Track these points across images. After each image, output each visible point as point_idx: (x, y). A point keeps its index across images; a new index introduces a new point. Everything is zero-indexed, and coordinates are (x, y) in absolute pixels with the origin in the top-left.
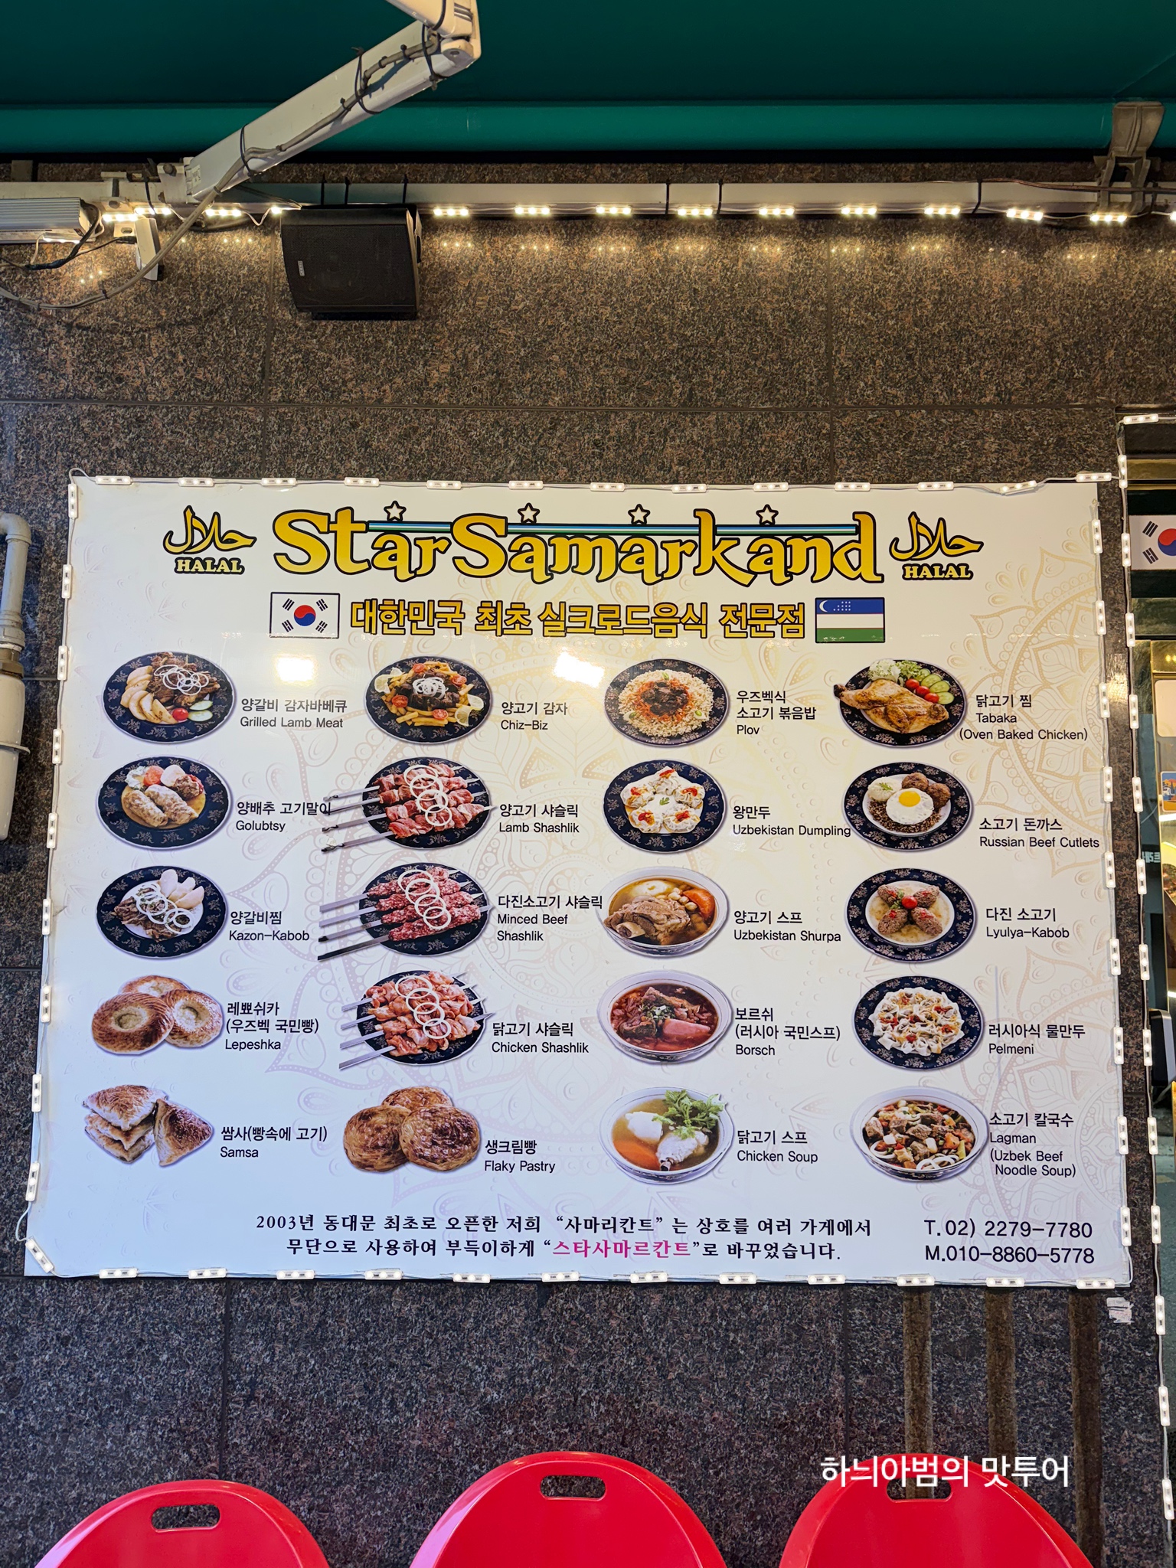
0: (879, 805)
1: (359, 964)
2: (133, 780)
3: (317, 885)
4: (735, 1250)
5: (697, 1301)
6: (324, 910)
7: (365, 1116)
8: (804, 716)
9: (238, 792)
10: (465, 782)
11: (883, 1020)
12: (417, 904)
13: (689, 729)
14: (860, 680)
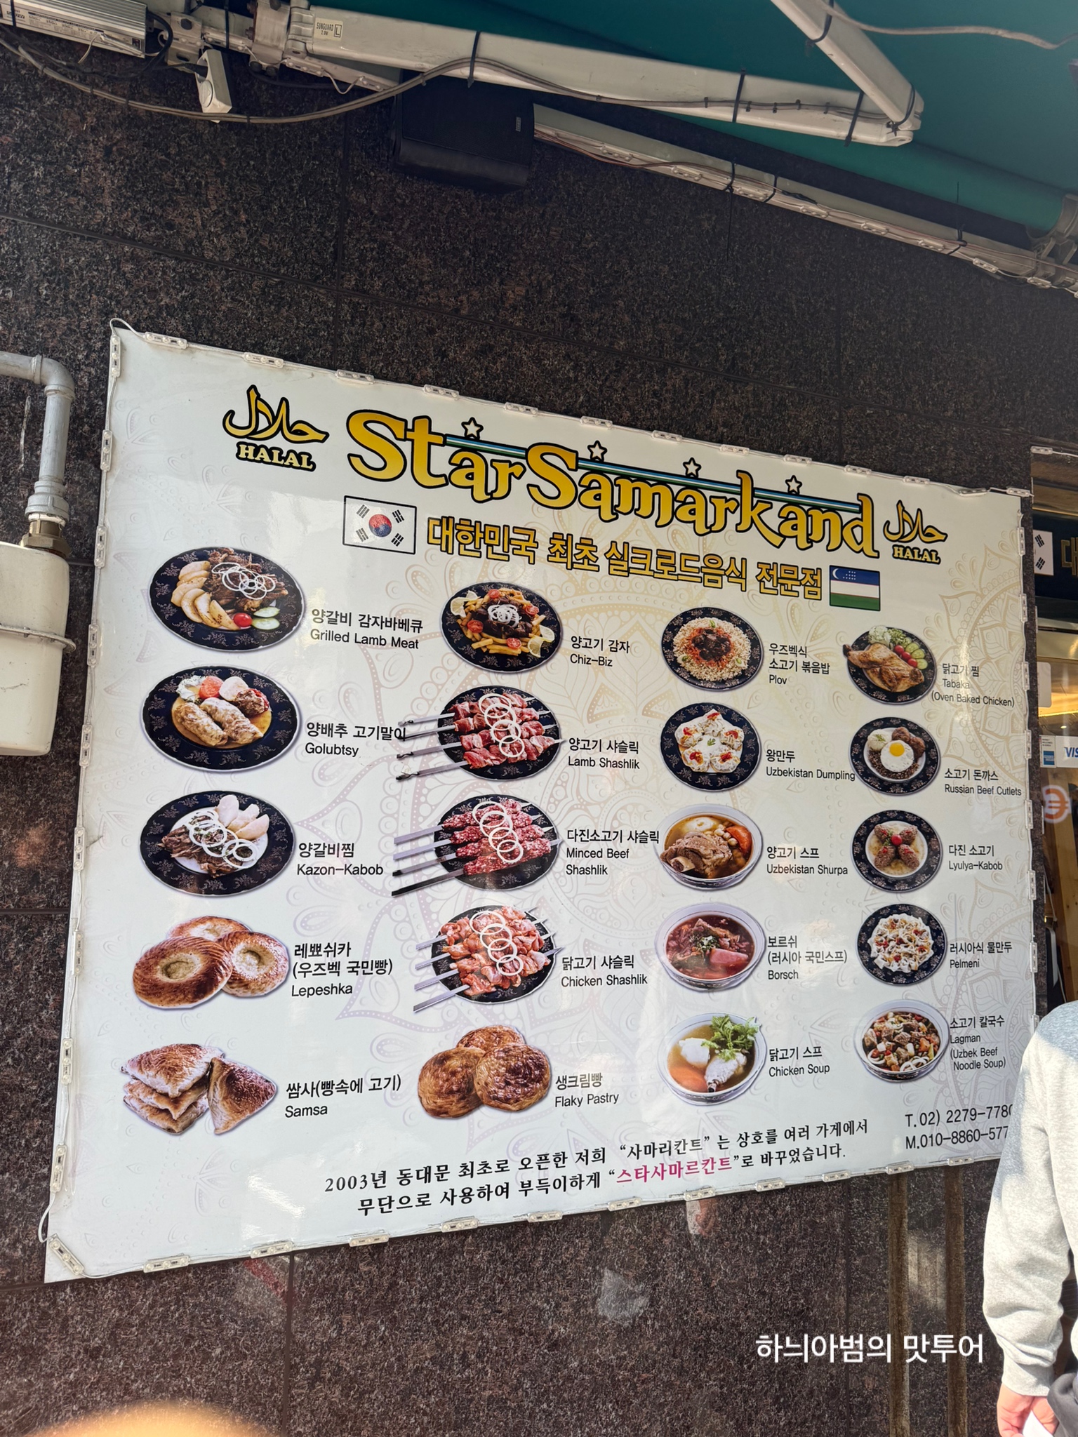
0: (876, 754)
1: (434, 899)
2: (186, 690)
3: (392, 816)
4: (767, 1159)
5: (735, 1210)
6: (398, 842)
7: (442, 1059)
8: (821, 670)
9: (309, 711)
10: (537, 714)
11: (879, 944)
12: (491, 837)
13: (731, 676)
14: (863, 642)
